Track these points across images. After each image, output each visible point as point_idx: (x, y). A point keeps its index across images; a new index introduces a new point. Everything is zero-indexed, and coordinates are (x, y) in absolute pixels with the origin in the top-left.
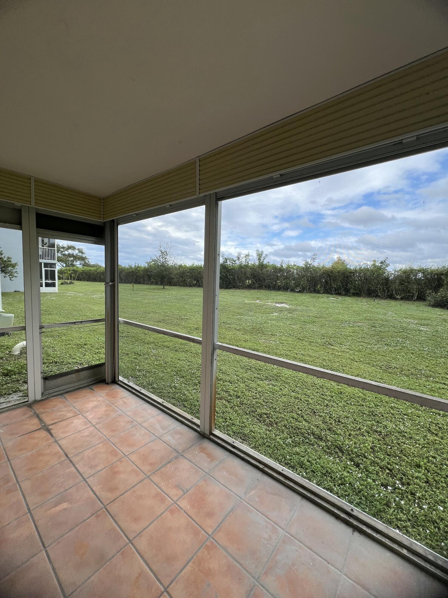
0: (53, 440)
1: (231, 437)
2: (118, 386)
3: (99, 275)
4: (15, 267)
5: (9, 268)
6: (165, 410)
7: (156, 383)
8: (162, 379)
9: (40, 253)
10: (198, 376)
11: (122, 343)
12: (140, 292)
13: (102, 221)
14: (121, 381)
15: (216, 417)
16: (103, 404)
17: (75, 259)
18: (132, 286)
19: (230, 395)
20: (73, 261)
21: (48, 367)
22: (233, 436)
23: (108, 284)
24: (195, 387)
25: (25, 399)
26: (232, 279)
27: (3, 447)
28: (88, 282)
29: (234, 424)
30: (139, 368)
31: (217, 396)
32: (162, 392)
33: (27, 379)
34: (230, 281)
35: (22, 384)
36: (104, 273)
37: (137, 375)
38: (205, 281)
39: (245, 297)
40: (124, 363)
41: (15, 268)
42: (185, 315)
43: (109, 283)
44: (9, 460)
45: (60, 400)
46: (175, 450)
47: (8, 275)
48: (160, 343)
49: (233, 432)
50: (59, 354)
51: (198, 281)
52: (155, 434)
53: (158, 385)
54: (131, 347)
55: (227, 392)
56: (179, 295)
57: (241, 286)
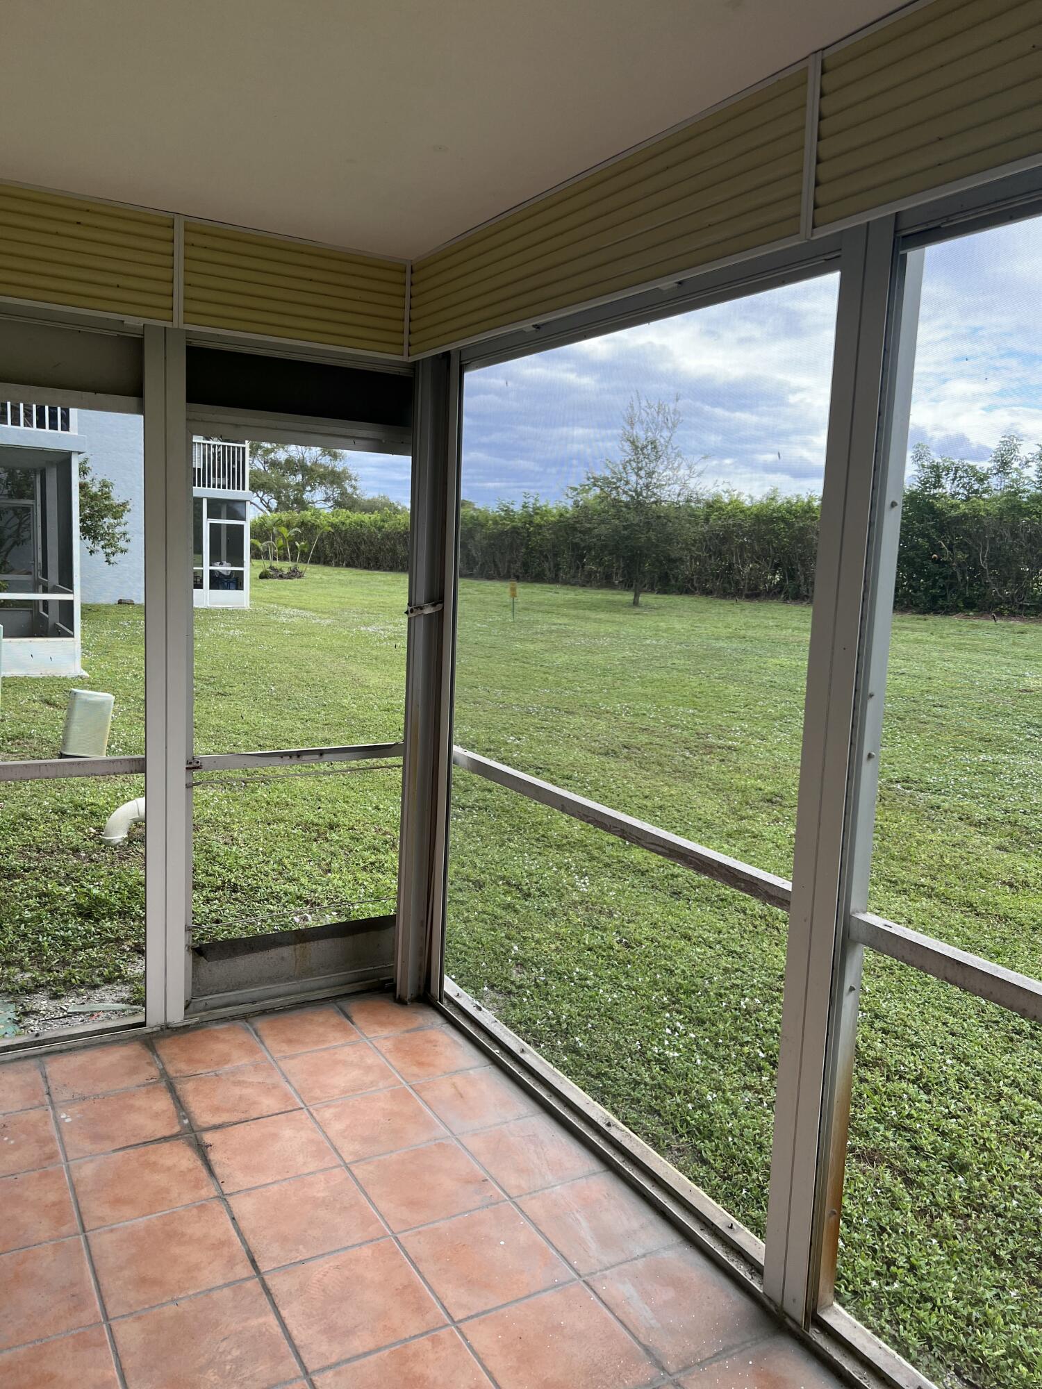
0: (214, 1192)
1: (907, 1356)
2: (439, 1020)
3: (389, 544)
4: (121, 517)
5: (105, 520)
6: (618, 1159)
7: (586, 1032)
8: (608, 1014)
9: (198, 464)
10: (768, 1027)
11: (461, 834)
12: (539, 616)
13: (405, 359)
14: (451, 1001)
15: (841, 1244)
16: (381, 1085)
17: (311, 478)
18: (508, 590)
19: (918, 1149)
20: (301, 488)
21: (208, 901)
22: (920, 1353)
23: (419, 612)
24: (751, 1079)
25: (135, 1013)
26: (959, 565)
27: (70, 1177)
28: (354, 571)
29: (931, 1299)
30: (521, 953)
31: (855, 1141)
32: (605, 1074)
33: (145, 939)
34: (954, 576)
35: (128, 956)
36: (407, 537)
37: (513, 983)
38: (823, 572)
39: (1027, 658)
40: (466, 921)
41: (123, 521)
42: (721, 731)
43: (421, 608)
44: (84, 1230)
45: (242, 1037)
46: (647, 1350)
47: (102, 543)
48: (608, 849)
49: (922, 1335)
50: (246, 858)
51: (791, 575)
52: (570, 1259)
53: (593, 1042)
54: (494, 854)
55: (905, 1129)
56: (700, 636)
57: (1010, 601)
